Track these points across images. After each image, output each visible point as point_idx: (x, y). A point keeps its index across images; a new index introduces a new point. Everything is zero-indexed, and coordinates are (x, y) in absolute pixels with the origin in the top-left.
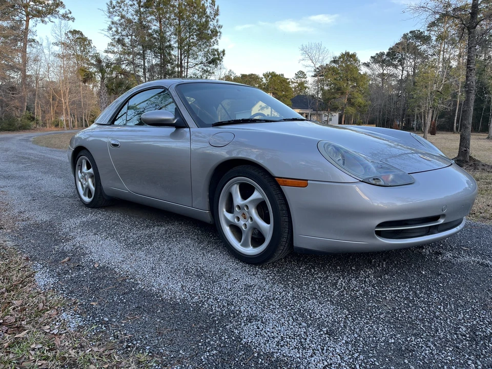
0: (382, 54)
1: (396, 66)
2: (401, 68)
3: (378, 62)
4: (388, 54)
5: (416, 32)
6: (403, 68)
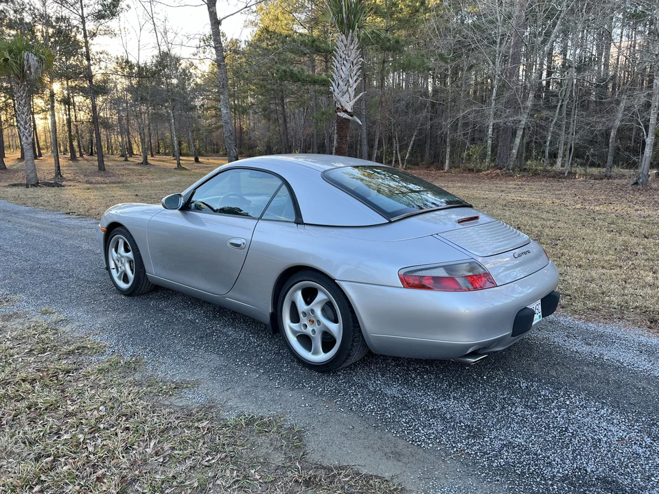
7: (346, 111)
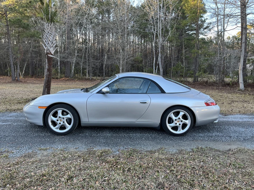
7: (52, 54)
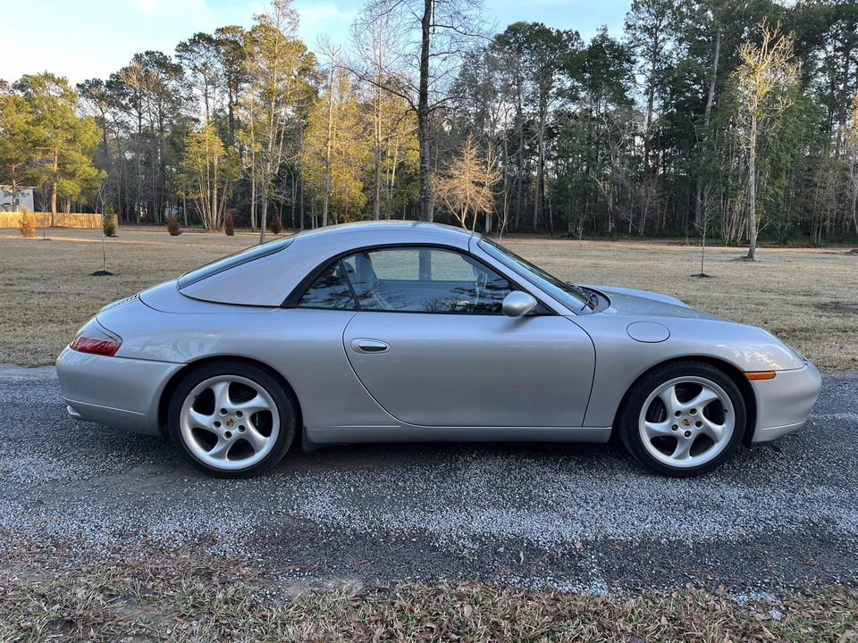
0: (97, 83)
1: (125, 108)
2: (137, 114)
3: (92, 97)
4: (109, 85)
5: (157, 55)
6: (140, 114)
